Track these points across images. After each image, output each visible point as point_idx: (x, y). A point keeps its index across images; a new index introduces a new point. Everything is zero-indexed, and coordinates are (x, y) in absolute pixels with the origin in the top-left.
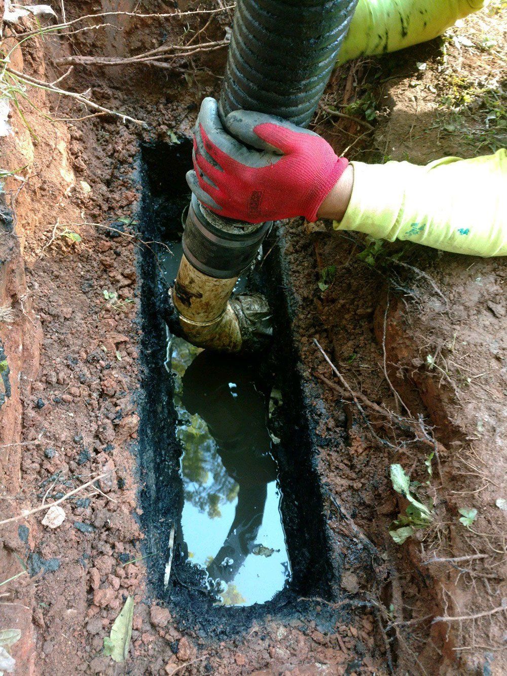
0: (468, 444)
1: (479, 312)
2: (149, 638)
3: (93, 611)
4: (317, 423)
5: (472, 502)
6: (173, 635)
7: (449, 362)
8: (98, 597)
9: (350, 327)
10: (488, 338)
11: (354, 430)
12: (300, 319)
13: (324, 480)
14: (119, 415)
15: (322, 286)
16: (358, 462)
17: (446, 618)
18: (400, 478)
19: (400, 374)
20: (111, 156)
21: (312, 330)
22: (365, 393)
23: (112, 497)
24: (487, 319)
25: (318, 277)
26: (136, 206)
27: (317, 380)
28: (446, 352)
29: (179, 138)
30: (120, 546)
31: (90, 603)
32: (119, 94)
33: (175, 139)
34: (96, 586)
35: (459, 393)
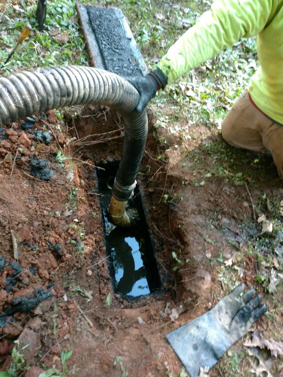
0: (188, 245)
1: (191, 214)
2: (115, 301)
3: (101, 295)
4: (155, 245)
5: (189, 258)
6: (121, 300)
7: (184, 227)
8: (102, 292)
9: (162, 218)
10: (193, 220)
11: (164, 246)
12: (148, 216)
13: (157, 260)
14: (100, 247)
15: (154, 207)
16: (166, 255)
17: (183, 281)
18: (174, 255)
19: (174, 230)
20: (88, 170)
21: (152, 220)
22: (166, 236)
23: (101, 268)
24: (193, 215)
25: (152, 204)
26: (97, 185)
27: (154, 234)
28: (183, 224)
29: (107, 161)
30: (105, 281)
31: (100, 294)
32: (88, 150)
33: (106, 162)
34: (101, 289)
35: (186, 234)
